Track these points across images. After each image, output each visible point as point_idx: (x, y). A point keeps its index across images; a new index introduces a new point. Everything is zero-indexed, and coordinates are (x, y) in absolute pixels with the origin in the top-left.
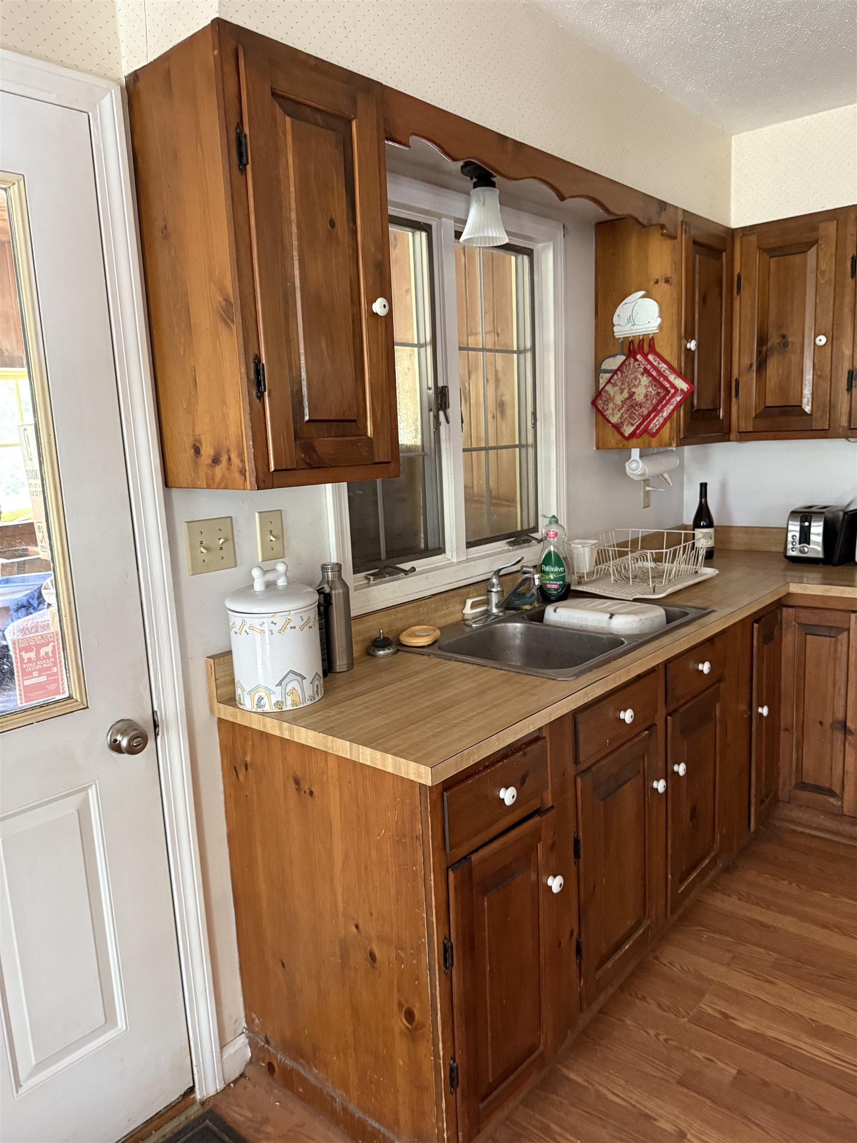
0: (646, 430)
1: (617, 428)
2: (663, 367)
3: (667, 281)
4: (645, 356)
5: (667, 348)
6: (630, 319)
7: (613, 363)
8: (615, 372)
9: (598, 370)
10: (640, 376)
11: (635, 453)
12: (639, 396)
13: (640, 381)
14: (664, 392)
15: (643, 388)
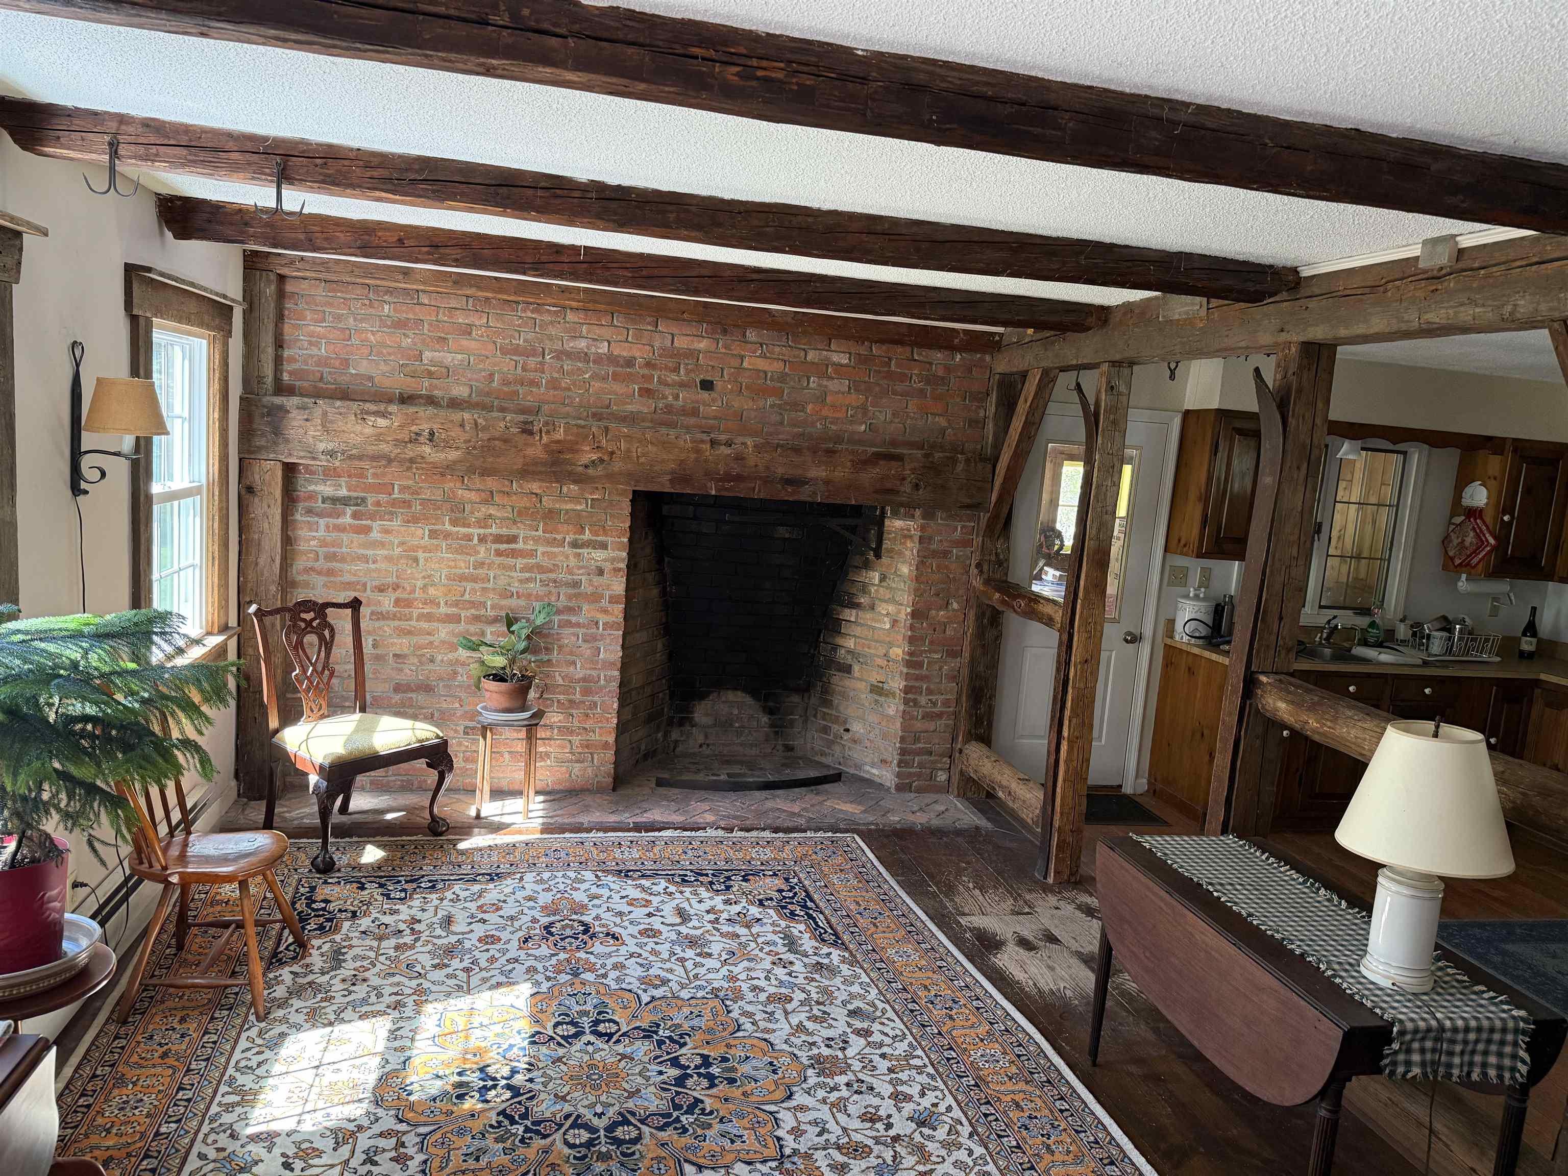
0: (1468, 564)
1: (1452, 559)
2: (1484, 528)
3: (1495, 478)
4: (1475, 520)
5: (1488, 517)
6: (1472, 496)
7: (1458, 520)
8: (1457, 525)
9: (1450, 523)
10: (1470, 531)
11: (1464, 576)
12: (1467, 544)
13: (1470, 534)
14: (1482, 542)
15: (1470, 538)
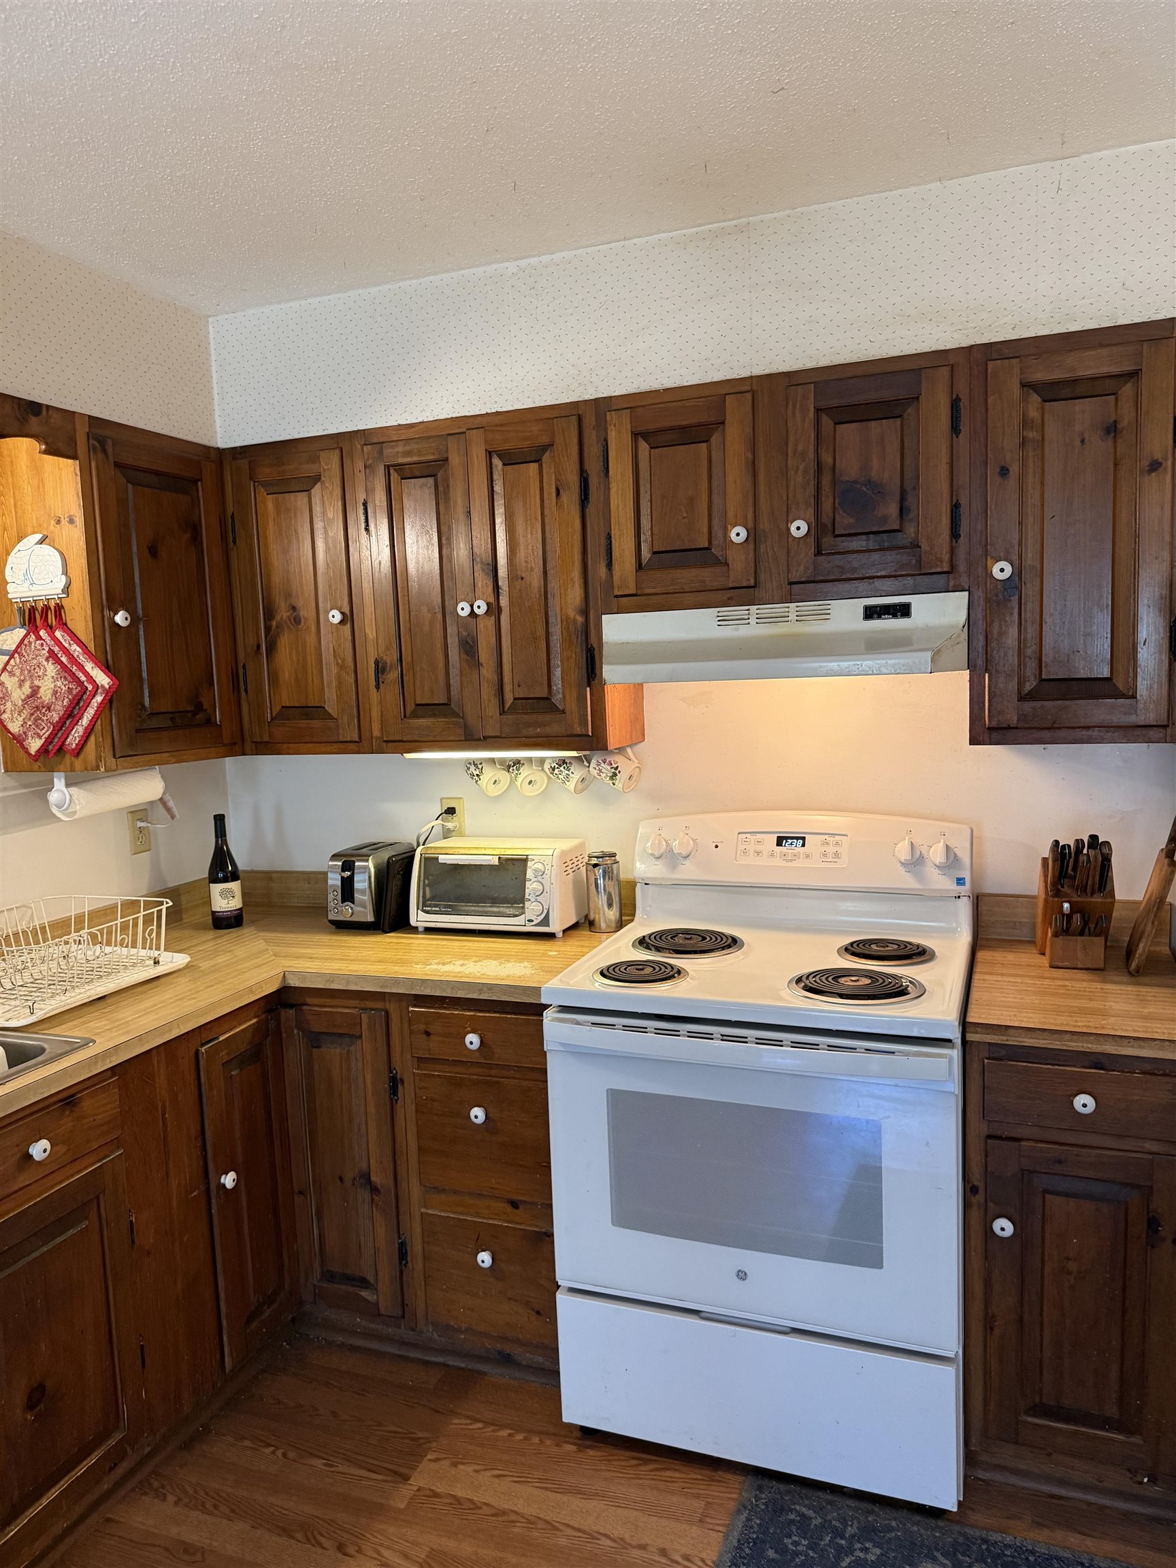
0: (63, 747)
1: (21, 740)
2: (76, 649)
3: (71, 521)
4: (51, 632)
5: (80, 622)
6: (26, 574)
7: (9, 640)
8: (12, 654)
10: (45, 663)
11: (59, 782)
12: (46, 694)
13: (45, 670)
14: (79, 687)
15: (49, 681)
